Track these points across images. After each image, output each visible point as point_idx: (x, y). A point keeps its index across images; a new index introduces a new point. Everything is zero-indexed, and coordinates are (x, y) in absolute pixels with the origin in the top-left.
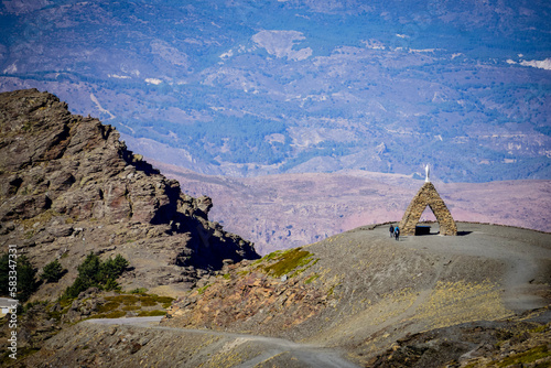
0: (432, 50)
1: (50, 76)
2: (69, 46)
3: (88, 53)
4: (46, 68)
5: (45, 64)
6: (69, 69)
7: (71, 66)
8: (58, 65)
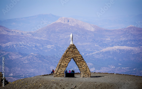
0: (128, 68)
1: (22, 76)
2: (27, 68)
3: (32, 70)
4: (21, 74)
5: (21, 73)
6: (27, 75)
7: (28, 74)
8: (24, 74)
